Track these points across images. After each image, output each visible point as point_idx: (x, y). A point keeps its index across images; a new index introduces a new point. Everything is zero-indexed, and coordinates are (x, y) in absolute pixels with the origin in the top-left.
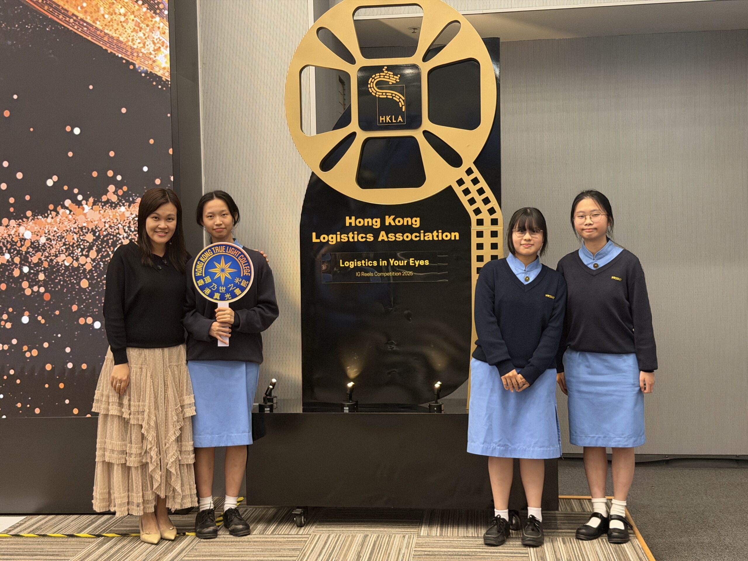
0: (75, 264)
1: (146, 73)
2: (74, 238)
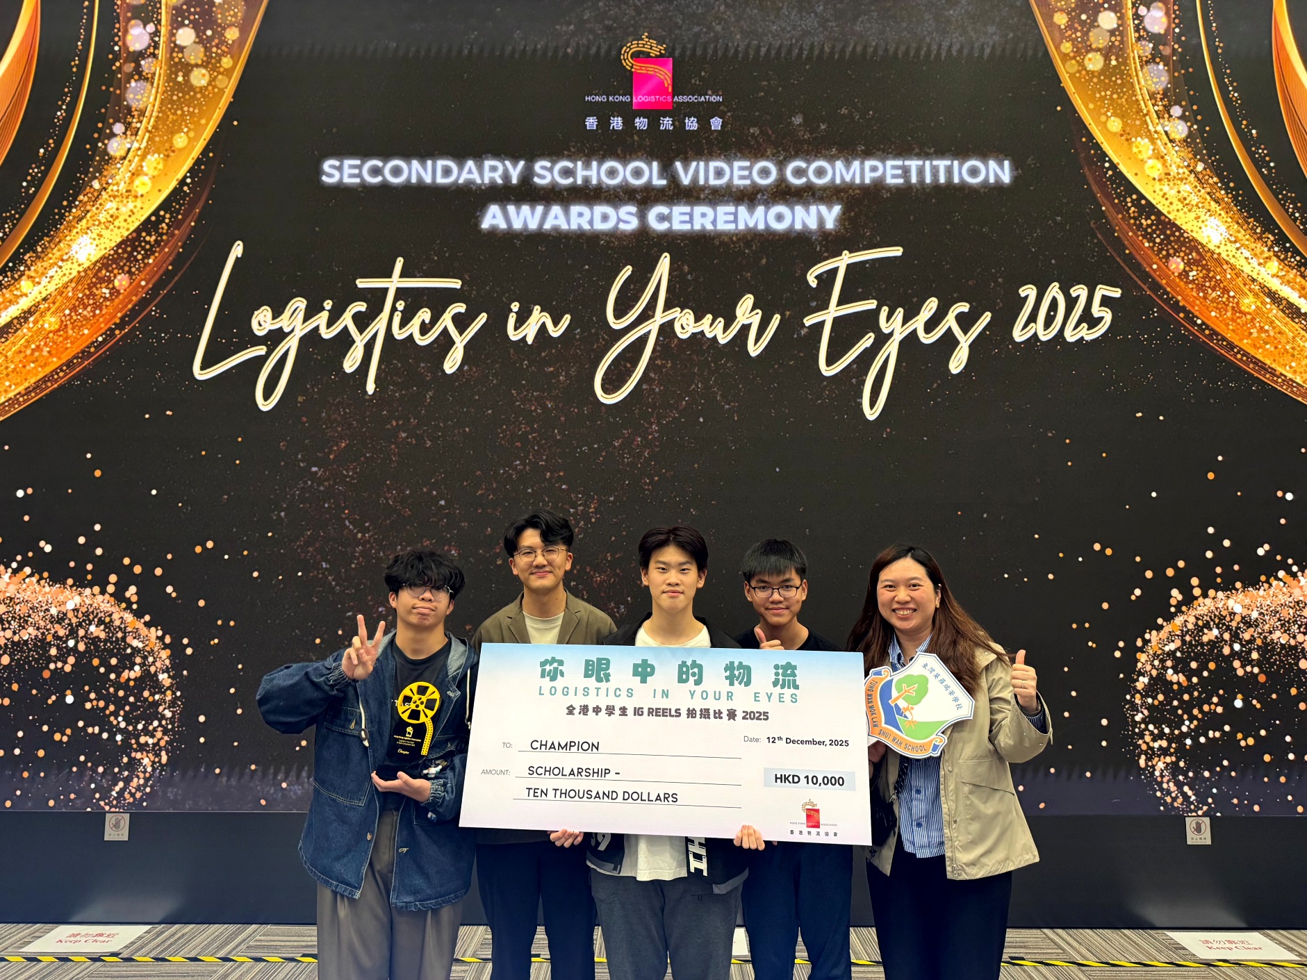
0: (1293, 642)
2: (1288, 613)
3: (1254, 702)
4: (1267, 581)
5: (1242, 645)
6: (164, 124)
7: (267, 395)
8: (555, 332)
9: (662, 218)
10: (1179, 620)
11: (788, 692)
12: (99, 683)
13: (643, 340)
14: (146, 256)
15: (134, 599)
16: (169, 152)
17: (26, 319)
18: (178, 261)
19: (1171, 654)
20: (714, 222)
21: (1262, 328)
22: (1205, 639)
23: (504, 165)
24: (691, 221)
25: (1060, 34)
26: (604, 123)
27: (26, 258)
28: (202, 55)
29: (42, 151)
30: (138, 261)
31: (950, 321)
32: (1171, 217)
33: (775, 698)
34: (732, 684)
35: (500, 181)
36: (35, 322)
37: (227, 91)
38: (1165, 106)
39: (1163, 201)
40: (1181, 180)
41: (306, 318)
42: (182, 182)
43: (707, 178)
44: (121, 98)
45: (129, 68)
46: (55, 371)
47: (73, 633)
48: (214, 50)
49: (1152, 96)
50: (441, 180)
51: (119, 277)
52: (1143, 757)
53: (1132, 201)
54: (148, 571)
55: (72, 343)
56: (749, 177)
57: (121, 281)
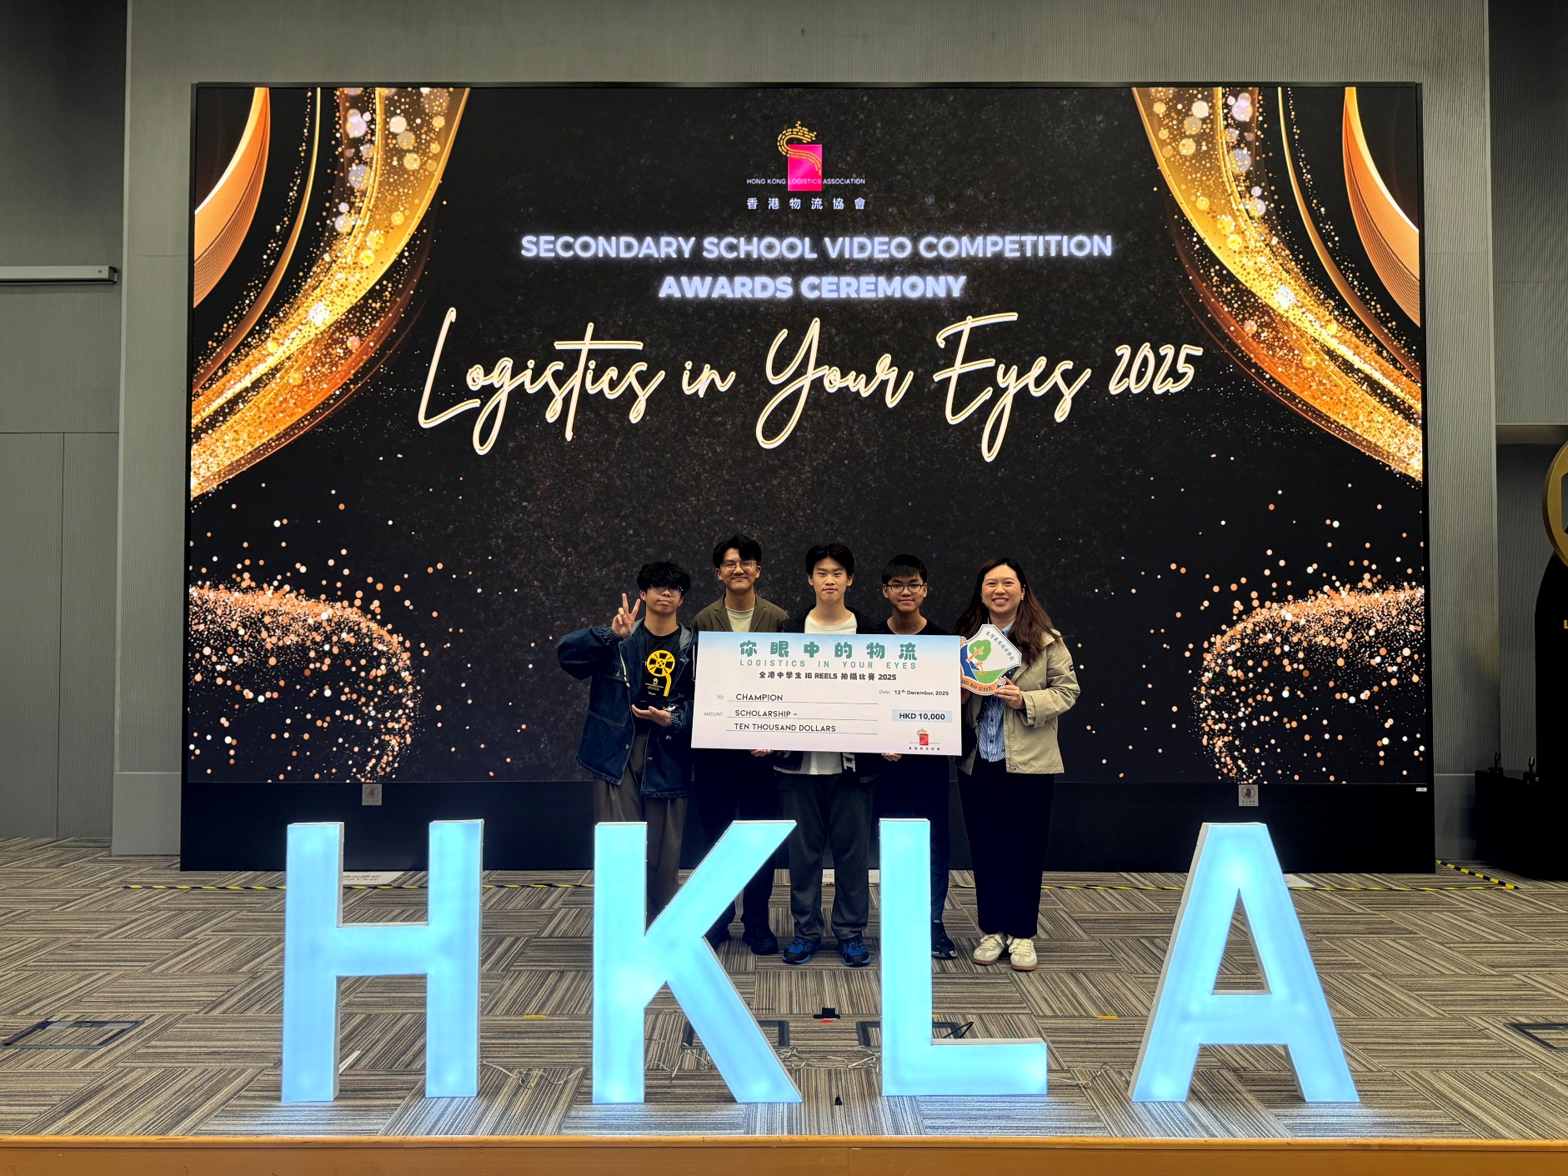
0: (1333, 644)
1: (1400, 473)
2: (1331, 620)
3: (1299, 693)
4: (1314, 595)
5: (1291, 647)
6: (383, 204)
7: (483, 442)
8: (723, 387)
9: (813, 287)
10: (1240, 627)
11: (909, 662)
12: (351, 680)
13: (798, 393)
14: (373, 321)
15: (378, 611)
16: (389, 228)
17: (274, 376)
18: (401, 325)
19: (1232, 654)
20: (858, 291)
21: (1320, 382)
22: (1261, 642)
23: (678, 241)
24: (838, 290)
25: (1159, 122)
26: (763, 203)
27: (270, 322)
28: (413, 141)
29: (278, 227)
30: (366, 324)
31: (1056, 377)
32: (1248, 285)
33: (900, 665)
34: (871, 657)
35: (674, 256)
36: (282, 378)
37: (436, 173)
38: (1247, 187)
39: (1242, 271)
40: (1258, 252)
41: (514, 375)
42: (401, 256)
43: (851, 253)
44: (345, 180)
45: (350, 153)
46: (301, 420)
47: (328, 639)
48: (424, 136)
49: (1236, 178)
50: (624, 255)
51: (351, 339)
52: (1206, 737)
53: (1215, 272)
54: (388, 588)
55: (314, 396)
56: (888, 251)
57: (353, 342)
